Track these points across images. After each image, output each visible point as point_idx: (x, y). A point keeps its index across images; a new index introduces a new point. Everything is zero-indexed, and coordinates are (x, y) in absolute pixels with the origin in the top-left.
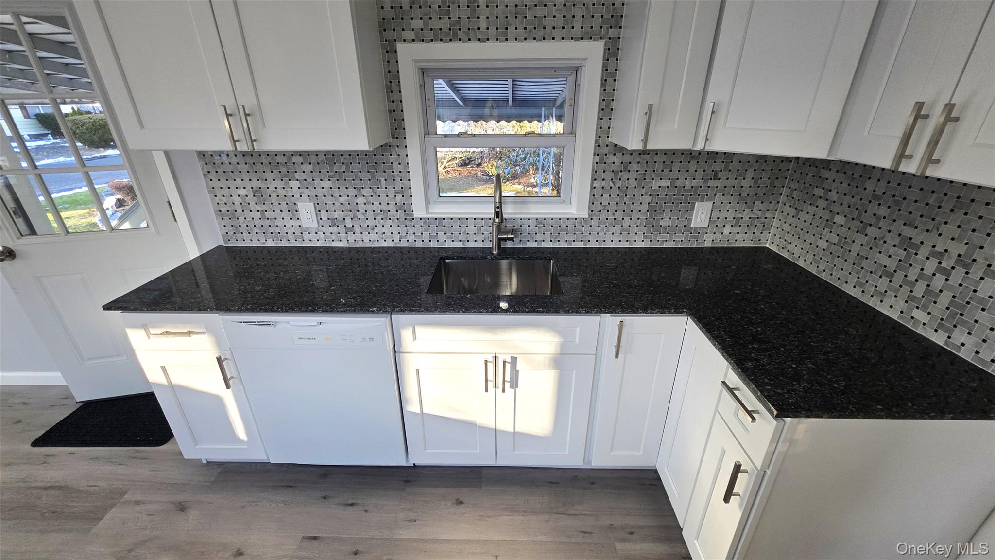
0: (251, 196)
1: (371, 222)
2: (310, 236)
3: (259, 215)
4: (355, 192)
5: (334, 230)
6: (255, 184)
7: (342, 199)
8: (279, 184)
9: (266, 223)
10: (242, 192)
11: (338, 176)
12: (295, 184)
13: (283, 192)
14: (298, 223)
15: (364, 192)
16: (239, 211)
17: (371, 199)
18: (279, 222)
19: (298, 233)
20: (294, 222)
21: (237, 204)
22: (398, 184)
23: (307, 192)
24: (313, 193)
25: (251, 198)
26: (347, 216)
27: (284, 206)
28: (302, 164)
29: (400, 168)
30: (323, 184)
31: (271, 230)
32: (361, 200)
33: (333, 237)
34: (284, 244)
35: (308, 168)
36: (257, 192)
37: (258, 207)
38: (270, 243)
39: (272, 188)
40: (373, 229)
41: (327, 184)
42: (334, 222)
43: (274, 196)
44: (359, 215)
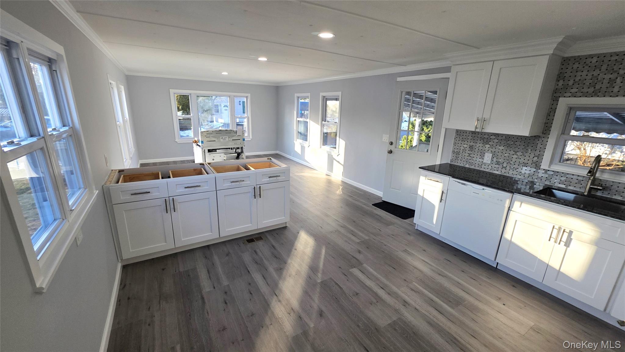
0: (468, 148)
1: (516, 166)
2: (485, 167)
3: (468, 155)
4: (514, 153)
5: (497, 166)
6: (472, 144)
7: (506, 155)
8: (481, 145)
9: (469, 158)
10: (465, 146)
11: (509, 146)
12: (487, 146)
13: (482, 148)
14: (482, 160)
15: (518, 153)
16: (461, 152)
17: (520, 157)
18: (474, 159)
19: (480, 164)
20: (481, 160)
21: (462, 149)
22: (537, 153)
23: (491, 149)
24: (493, 150)
25: (468, 149)
26: (505, 162)
27: (479, 153)
28: (494, 139)
29: (541, 146)
30: (500, 148)
31: (470, 161)
32: (515, 156)
33: (495, 169)
34: (473, 167)
35: (496, 141)
36: (471, 147)
37: (469, 152)
38: (467, 166)
39: (478, 146)
40: (516, 169)
41: (502, 148)
42: (498, 163)
43: (477, 149)
44: (511, 162)
